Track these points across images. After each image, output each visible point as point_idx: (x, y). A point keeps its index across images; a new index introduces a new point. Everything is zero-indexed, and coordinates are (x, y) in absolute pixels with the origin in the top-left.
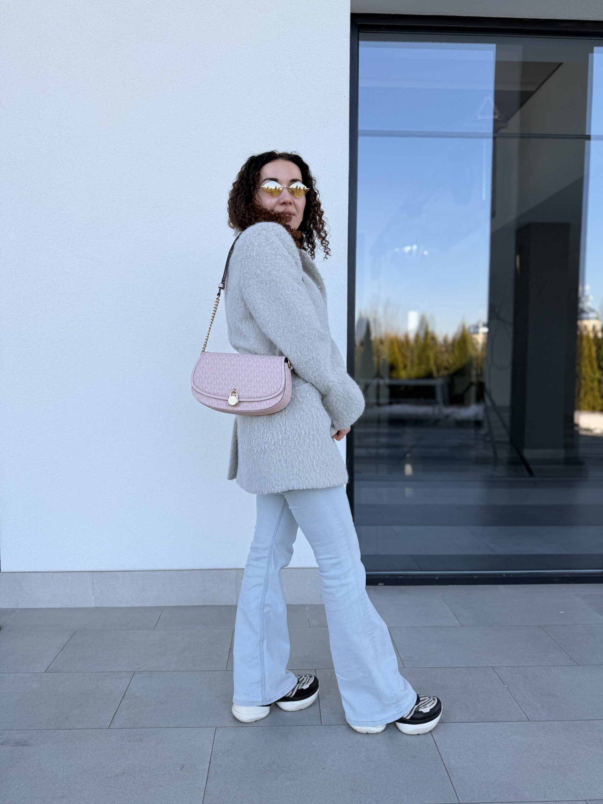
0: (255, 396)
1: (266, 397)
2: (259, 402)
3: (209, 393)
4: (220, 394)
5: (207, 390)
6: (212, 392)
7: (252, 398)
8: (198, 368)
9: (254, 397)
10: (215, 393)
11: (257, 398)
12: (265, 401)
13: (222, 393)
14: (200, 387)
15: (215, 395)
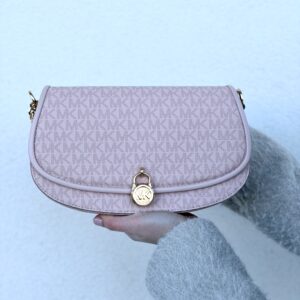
0: (191, 179)
1: (215, 177)
2: (200, 191)
3: (80, 182)
4: (109, 181)
5: (75, 177)
6: (89, 180)
7: (183, 184)
8: (43, 128)
9: (189, 180)
10: (96, 180)
11: (195, 182)
12: (213, 188)
13: (113, 178)
14: (58, 170)
15: (96, 184)
